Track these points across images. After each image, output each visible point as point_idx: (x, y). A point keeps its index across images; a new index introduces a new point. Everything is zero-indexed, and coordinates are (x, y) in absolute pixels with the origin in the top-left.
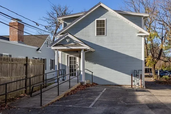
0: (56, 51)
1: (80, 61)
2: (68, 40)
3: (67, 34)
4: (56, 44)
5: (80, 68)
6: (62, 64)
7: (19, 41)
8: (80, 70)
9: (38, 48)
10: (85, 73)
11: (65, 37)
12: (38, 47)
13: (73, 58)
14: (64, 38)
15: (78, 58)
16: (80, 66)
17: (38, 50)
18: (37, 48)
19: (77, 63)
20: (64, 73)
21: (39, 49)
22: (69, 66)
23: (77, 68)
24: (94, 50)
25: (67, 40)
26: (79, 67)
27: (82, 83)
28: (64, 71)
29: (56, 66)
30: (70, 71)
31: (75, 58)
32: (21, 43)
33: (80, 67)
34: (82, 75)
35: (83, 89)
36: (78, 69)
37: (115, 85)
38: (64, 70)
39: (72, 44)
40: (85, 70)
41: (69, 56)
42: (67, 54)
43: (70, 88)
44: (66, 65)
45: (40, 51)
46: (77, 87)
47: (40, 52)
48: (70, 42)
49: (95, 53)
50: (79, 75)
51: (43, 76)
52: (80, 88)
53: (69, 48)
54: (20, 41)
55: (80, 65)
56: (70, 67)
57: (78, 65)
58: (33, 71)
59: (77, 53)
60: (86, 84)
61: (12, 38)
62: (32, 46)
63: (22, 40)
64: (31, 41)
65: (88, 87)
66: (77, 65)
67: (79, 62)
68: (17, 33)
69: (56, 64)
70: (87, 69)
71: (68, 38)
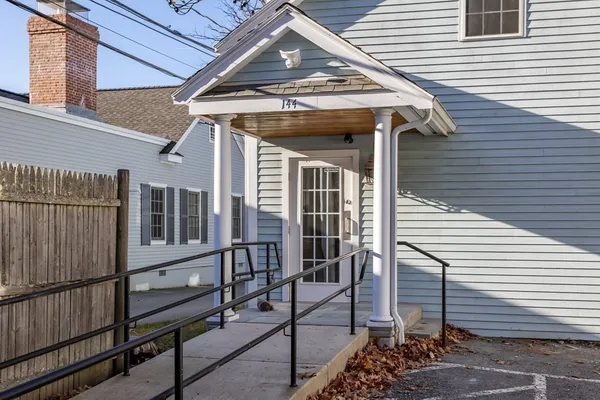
0: (217, 127)
1: (361, 192)
2: (289, 57)
3: (288, 16)
4: (214, 80)
5: (361, 237)
6: (260, 212)
7: (72, 103)
8: (361, 244)
9: (168, 141)
10: (401, 266)
11: (275, 33)
12: (167, 137)
13: (324, 174)
14: (264, 41)
15: (350, 178)
16: (362, 222)
17: (166, 150)
18: (163, 142)
19: (348, 207)
20: (273, 261)
21: (172, 145)
22: (299, 220)
23: (347, 236)
24: (453, 128)
25: (284, 55)
26: (360, 230)
27: (378, 336)
28: (273, 254)
29: (218, 218)
30: (307, 253)
31: (334, 176)
32: (82, 114)
33: (362, 229)
34: (379, 279)
35: (387, 385)
36: (354, 240)
37: (580, 342)
38: (268, 244)
39: (319, 77)
40: (399, 247)
41: (302, 164)
42: (287, 154)
43: (293, 384)
44: (285, 214)
45: (176, 154)
46: (348, 368)
47: (178, 159)
48: (301, 71)
49: (454, 146)
50: (357, 279)
51: (110, 286)
52: (368, 372)
53: (299, 108)
54: (77, 103)
55: (361, 215)
56: (307, 229)
57: (355, 217)
58: (15, 256)
59: (348, 145)
60: (402, 340)
61: (40, 93)
62: (143, 132)
63: (86, 99)
64: (141, 114)
65: (417, 359)
66: (347, 214)
67: (361, 200)
68: (63, 64)
69: (217, 209)
70: (409, 240)
71: (292, 38)
